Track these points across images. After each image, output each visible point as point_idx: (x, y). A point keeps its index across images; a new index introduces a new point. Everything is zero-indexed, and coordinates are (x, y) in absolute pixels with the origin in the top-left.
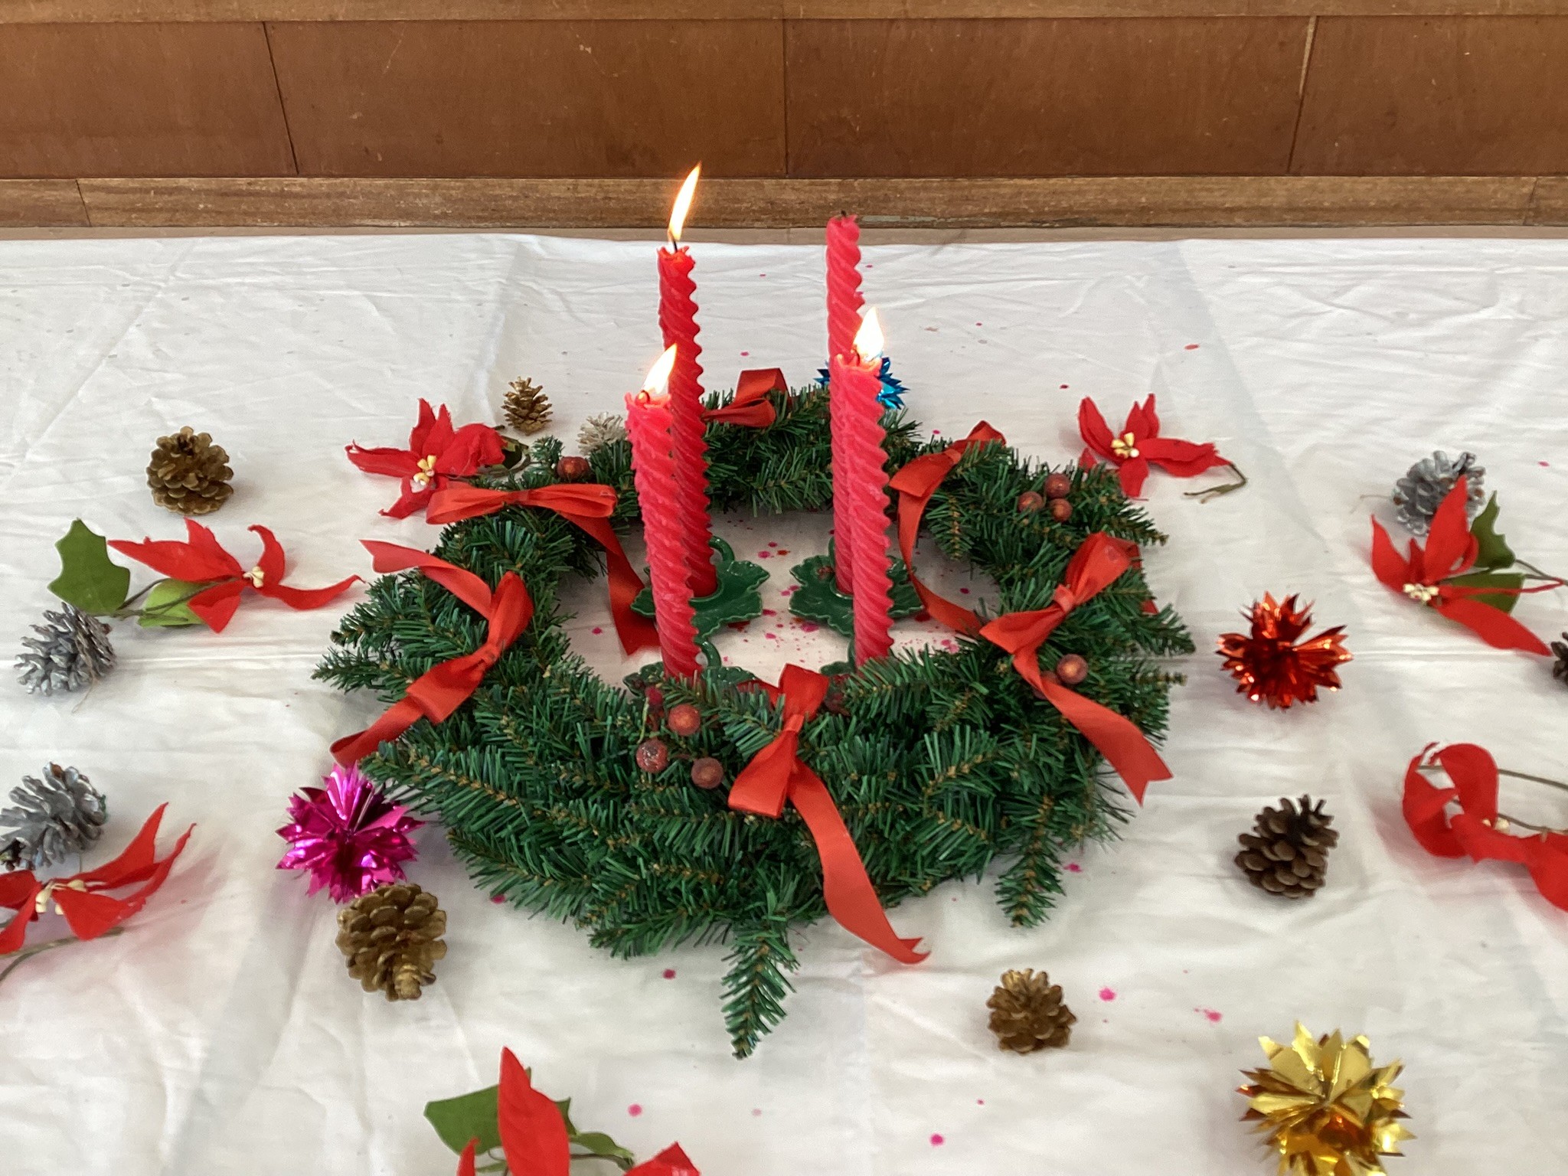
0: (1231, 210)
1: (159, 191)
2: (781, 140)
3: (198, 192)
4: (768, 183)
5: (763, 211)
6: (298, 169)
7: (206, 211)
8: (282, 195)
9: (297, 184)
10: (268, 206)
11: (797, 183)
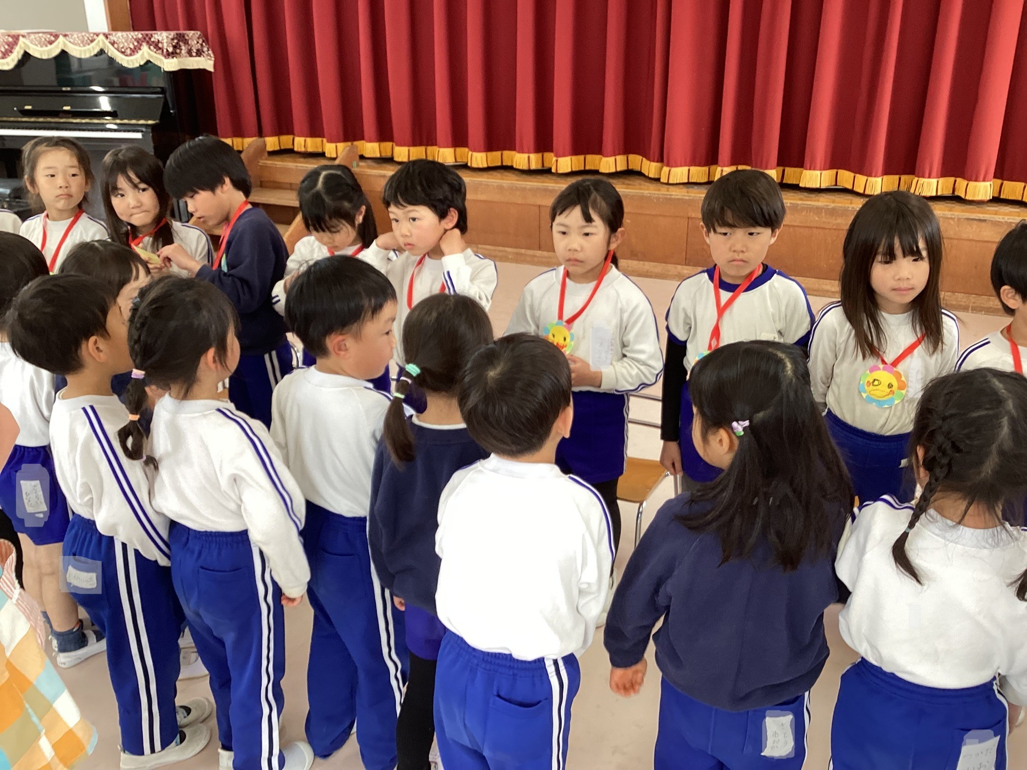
1: (499, 251)
2: (684, 254)
3: (510, 252)
4: (679, 267)
5: (676, 275)
6: (540, 248)
7: (511, 259)
8: (534, 256)
9: (538, 253)
10: (528, 259)
11: (687, 267)
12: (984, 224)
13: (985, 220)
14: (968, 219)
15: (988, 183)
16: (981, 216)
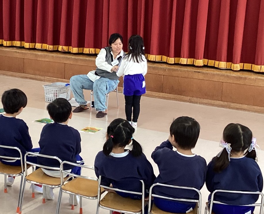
0: (156, 96)
6: (65, 78)
12: (199, 73)
13: (200, 72)
14: (195, 71)
15: (202, 60)
16: (199, 71)
